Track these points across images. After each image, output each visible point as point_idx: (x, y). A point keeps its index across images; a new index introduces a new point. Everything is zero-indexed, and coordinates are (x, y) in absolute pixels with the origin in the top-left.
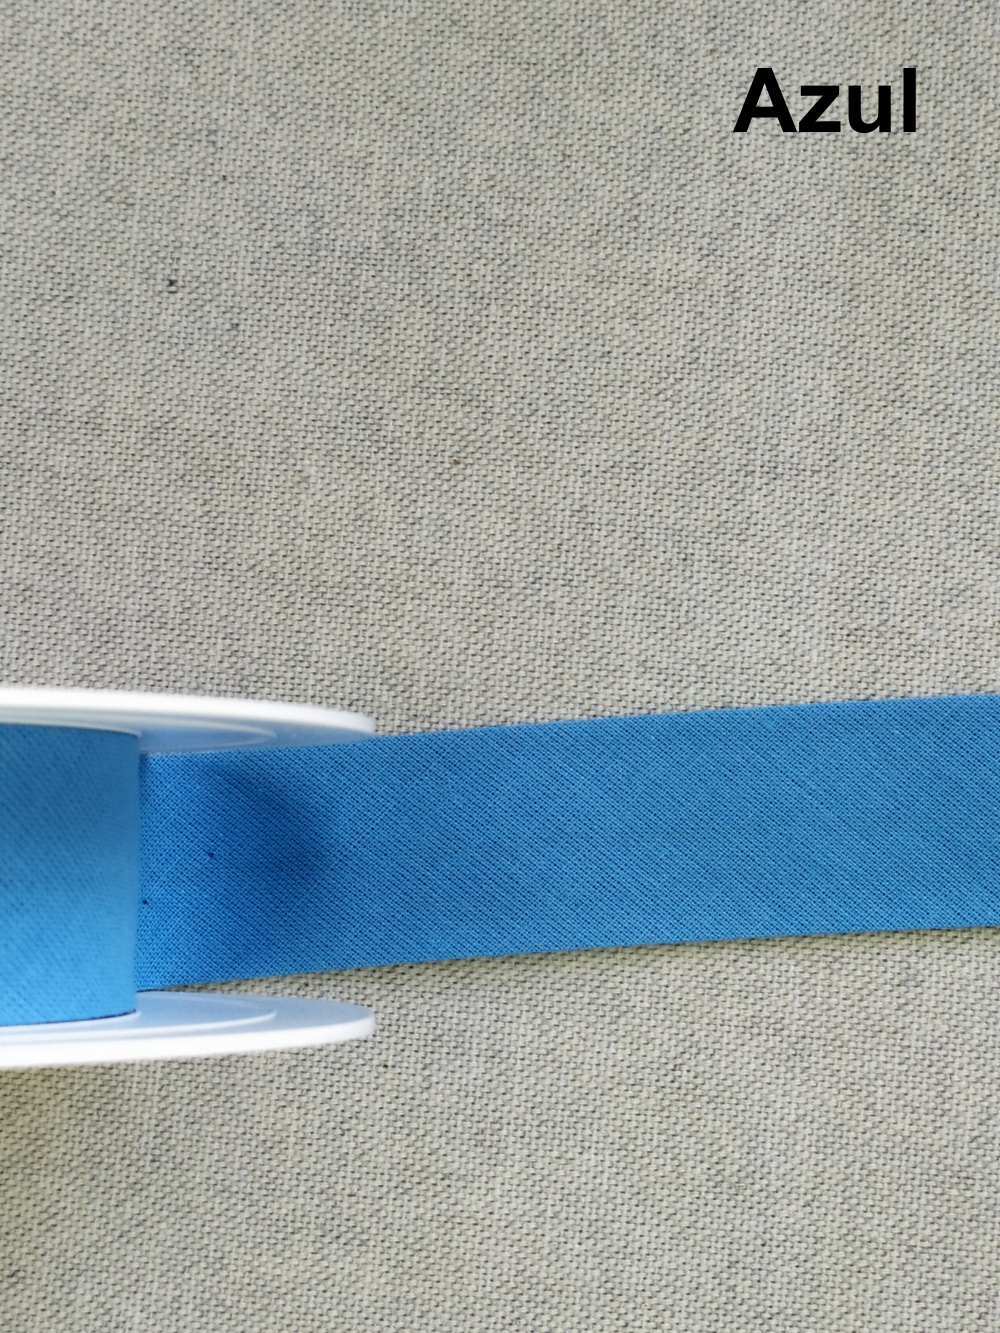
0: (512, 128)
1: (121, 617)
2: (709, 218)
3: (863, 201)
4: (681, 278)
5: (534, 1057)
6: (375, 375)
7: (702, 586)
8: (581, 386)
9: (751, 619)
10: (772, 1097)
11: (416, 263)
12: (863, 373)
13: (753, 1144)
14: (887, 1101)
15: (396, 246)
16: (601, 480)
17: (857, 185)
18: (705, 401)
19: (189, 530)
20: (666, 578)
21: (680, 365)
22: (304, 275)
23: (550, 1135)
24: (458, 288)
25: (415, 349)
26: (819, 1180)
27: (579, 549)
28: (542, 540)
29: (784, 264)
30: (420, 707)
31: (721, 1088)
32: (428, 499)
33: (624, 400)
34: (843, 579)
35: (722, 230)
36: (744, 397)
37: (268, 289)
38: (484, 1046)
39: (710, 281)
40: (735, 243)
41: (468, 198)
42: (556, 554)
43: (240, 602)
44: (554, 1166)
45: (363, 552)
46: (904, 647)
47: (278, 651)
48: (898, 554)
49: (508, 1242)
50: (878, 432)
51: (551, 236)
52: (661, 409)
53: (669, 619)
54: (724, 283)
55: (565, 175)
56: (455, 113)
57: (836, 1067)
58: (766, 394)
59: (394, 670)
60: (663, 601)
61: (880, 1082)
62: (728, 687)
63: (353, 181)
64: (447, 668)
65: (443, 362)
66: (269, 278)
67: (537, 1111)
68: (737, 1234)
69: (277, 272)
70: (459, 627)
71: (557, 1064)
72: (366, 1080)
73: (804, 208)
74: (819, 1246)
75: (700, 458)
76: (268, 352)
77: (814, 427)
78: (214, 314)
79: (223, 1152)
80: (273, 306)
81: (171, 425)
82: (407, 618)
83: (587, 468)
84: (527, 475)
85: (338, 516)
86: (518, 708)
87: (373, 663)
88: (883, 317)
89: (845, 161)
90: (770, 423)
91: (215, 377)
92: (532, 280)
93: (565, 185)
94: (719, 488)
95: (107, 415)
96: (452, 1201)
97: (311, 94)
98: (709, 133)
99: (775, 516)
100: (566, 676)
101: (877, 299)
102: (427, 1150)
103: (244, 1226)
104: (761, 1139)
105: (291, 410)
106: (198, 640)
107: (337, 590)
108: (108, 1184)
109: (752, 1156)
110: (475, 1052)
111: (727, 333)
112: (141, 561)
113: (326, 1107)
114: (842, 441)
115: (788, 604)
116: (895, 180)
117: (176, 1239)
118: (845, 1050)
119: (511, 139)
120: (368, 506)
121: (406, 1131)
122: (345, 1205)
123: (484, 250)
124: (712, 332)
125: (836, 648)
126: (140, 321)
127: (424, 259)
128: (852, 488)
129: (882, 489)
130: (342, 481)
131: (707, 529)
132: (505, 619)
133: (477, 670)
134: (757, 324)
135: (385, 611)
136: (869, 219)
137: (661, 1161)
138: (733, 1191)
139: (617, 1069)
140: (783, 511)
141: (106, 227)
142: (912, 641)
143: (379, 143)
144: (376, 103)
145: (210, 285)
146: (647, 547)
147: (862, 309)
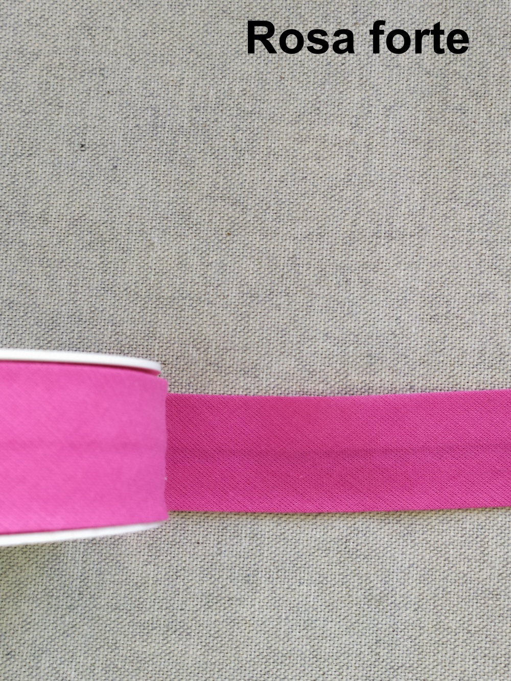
0: (255, 64)
1: (59, 316)
2: (355, 108)
3: (433, 98)
4: (342, 139)
5: (274, 537)
6: (187, 191)
7: (355, 295)
8: (292, 194)
9: (381, 311)
10: (396, 555)
11: (207, 134)
12: (435, 185)
13: (387, 579)
14: (455, 556)
15: (196, 125)
16: (303, 242)
17: (430, 90)
18: (355, 201)
19: (93, 271)
20: (337, 291)
21: (342, 183)
22: (150, 140)
23: (283, 577)
24: (228, 146)
25: (207, 177)
26: (421, 597)
27: (293, 277)
28: (273, 273)
29: (394, 131)
30: (213, 359)
31: (370, 551)
32: (215, 253)
33: (314, 201)
34: (427, 290)
35: (362, 114)
36: (375, 198)
37: (131, 148)
38: (248, 532)
39: (356, 140)
40: (369, 120)
41: (233, 100)
42: (281, 280)
43: (120, 307)
44: (285, 593)
45: (182, 280)
46: (459, 324)
47: (140, 332)
48: (455, 277)
49: (263, 632)
50: (444, 215)
51: (275, 118)
52: (333, 205)
53: (339, 312)
54: (364, 141)
55: (281, 87)
56: (225, 57)
57: (429, 539)
58: (386, 197)
59: (199, 341)
60: (336, 303)
61: (452, 547)
62: (370, 346)
63: (174, 93)
64: (226, 339)
65: (221, 183)
66: (132, 142)
67: (276, 564)
68: (380, 626)
69: (136, 140)
70: (232, 318)
71: (286, 540)
72: (188, 550)
73: (404, 102)
74: (422, 631)
75: (353, 230)
76: (132, 180)
77: (411, 213)
78: (104, 161)
79: (116, 589)
80: (134, 157)
81: (84, 218)
82: (205, 314)
83: (296, 236)
84: (265, 240)
85: (169, 262)
86: (263, 358)
87: (188, 337)
88: (445, 156)
89: (424, 78)
90: (389, 212)
91: (105, 193)
92: (266, 141)
93: (282, 93)
94: (363, 245)
95: (50, 214)
96: (233, 611)
97: (152, 49)
98: (355, 65)
99: (392, 259)
100: (287, 342)
101: (442, 148)
102: (220, 586)
103: (127, 627)
104: (391, 577)
105: (144, 209)
106: (99, 327)
107: (169, 300)
108: (57, 607)
109: (387, 586)
110: (244, 535)
111: (366, 166)
112: (69, 287)
113: (168, 564)
114: (425, 220)
115: (400, 303)
116: (449, 87)
117: (92, 634)
118: (433, 530)
119: (254, 70)
120: (185, 257)
121: (209, 576)
122: (179, 615)
123: (241, 126)
124: (358, 166)
125: (425, 325)
126: (67, 165)
127: (211, 131)
128: (431, 244)
129: (446, 244)
130: (171, 245)
131: (358, 266)
132: (255, 314)
133: (241, 340)
134: (381, 161)
135: (194, 311)
136: (437, 107)
137: (340, 589)
138: (377, 604)
139: (317, 542)
140: (396, 256)
141: (49, 118)
142: (463, 321)
143: (187, 73)
144: (185, 53)
145: (102, 147)
146: (327, 275)
147: (434, 153)
